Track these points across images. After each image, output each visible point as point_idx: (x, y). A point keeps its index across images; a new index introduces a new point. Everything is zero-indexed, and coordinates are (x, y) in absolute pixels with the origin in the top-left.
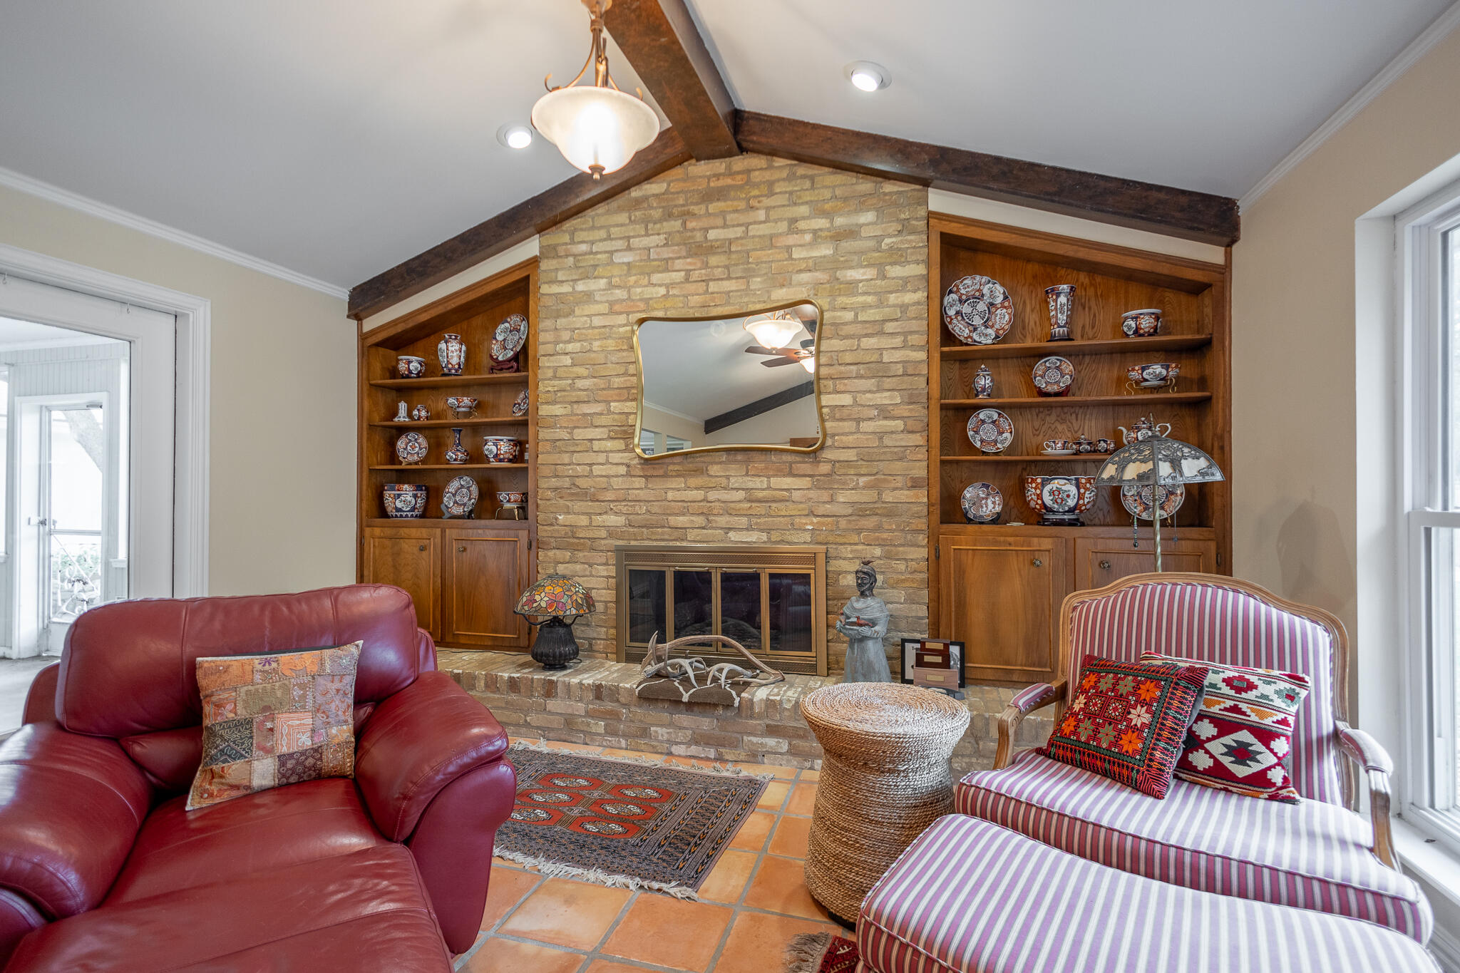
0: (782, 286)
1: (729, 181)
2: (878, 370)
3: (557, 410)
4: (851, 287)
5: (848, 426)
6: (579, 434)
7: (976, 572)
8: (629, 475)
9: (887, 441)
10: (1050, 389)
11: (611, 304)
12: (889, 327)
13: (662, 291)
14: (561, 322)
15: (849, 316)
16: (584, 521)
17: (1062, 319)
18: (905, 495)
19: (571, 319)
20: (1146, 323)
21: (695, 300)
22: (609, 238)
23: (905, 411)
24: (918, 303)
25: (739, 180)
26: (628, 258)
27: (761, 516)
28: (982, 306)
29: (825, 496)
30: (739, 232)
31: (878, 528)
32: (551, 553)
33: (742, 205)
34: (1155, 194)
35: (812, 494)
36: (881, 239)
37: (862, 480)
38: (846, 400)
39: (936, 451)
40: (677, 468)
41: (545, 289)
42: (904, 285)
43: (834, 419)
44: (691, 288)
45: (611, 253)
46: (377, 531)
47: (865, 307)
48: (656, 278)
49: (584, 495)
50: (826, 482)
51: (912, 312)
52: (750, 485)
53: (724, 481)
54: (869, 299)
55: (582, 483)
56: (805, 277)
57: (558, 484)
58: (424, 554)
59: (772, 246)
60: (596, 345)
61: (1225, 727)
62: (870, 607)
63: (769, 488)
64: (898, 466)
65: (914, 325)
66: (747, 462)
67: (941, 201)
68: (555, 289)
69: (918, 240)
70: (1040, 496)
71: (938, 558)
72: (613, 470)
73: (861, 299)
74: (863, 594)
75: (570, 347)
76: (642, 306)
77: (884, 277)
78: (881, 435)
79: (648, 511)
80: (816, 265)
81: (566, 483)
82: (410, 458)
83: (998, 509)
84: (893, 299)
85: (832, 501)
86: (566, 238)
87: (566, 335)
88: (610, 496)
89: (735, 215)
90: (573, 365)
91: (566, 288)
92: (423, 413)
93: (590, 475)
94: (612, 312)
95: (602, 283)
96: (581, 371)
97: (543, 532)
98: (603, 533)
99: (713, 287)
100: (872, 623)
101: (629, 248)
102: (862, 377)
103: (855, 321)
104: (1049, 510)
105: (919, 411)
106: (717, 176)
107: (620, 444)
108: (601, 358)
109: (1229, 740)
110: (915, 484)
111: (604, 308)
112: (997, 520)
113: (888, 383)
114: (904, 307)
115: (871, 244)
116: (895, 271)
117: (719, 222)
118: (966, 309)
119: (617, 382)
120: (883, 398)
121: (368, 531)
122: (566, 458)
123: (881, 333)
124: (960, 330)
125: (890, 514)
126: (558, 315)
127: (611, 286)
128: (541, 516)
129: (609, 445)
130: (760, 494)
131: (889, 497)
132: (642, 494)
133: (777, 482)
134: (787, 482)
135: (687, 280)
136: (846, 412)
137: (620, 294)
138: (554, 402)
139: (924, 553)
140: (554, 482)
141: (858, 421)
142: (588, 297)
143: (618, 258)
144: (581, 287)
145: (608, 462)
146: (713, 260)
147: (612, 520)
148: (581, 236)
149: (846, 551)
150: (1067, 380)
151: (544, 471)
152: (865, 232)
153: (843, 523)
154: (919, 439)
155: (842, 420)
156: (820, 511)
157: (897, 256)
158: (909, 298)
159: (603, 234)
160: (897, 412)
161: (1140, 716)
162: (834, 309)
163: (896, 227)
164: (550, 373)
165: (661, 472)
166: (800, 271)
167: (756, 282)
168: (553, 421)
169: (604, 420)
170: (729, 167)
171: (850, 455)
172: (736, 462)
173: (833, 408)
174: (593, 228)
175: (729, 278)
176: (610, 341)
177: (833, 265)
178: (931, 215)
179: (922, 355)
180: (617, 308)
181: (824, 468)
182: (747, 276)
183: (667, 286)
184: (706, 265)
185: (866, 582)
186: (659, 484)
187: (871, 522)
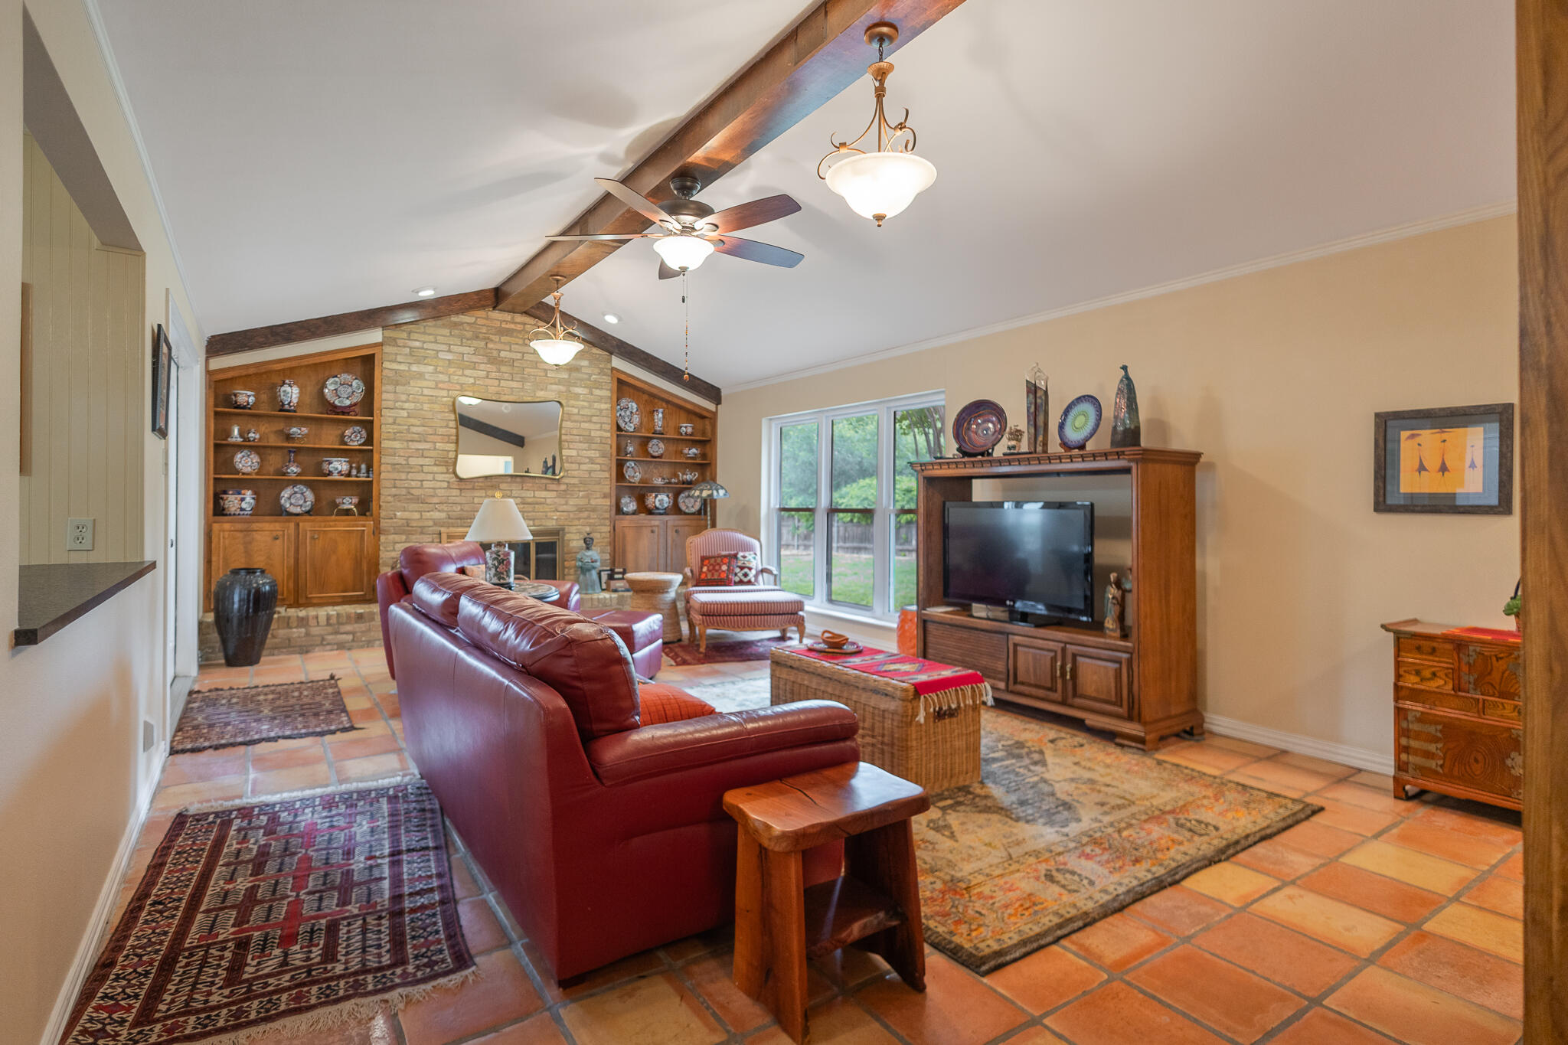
0: (542, 390)
1: (512, 326)
2: (589, 440)
3: (397, 444)
4: (577, 396)
5: (575, 466)
6: (412, 461)
7: (630, 535)
8: (449, 487)
9: (593, 475)
10: (656, 454)
11: (437, 383)
12: (595, 419)
13: (472, 380)
14: (399, 388)
15: (575, 411)
16: (417, 516)
17: (660, 423)
18: (600, 501)
19: (406, 387)
20: (690, 430)
21: (492, 389)
22: (436, 342)
23: (601, 460)
24: (607, 409)
25: (519, 327)
26: (449, 356)
27: (529, 512)
28: (628, 413)
29: (563, 501)
30: (519, 356)
31: (589, 517)
32: (391, 537)
33: (521, 342)
34: (697, 381)
35: (557, 500)
36: (590, 375)
37: (581, 494)
38: (574, 453)
39: (614, 480)
40: (480, 484)
41: (386, 365)
42: (600, 399)
43: (568, 462)
44: (488, 382)
45: (438, 351)
46: (227, 526)
47: (583, 407)
48: (468, 372)
49: (417, 500)
50: (564, 494)
51: (604, 413)
52: (524, 495)
53: (509, 493)
54: (585, 404)
55: (415, 492)
56: (554, 387)
57: (398, 493)
58: (278, 541)
59: (537, 368)
60: (426, 407)
61: (742, 568)
62: (594, 554)
63: (534, 497)
64: (597, 487)
65: (605, 420)
66: (523, 483)
67: (618, 363)
68: (395, 366)
69: (607, 379)
70: (654, 502)
71: (614, 530)
72: (438, 485)
73: (582, 403)
74: (588, 548)
75: (406, 405)
76: (458, 387)
77: (592, 394)
78: (590, 472)
79: (462, 510)
80: (560, 382)
81: (404, 492)
82: (245, 470)
83: (635, 508)
84: (596, 405)
85: (566, 504)
86: (405, 335)
87: (404, 397)
88: (436, 500)
89: (516, 346)
90: (409, 417)
91: (403, 367)
92: (257, 436)
93: (421, 487)
94: (436, 388)
95: (431, 369)
96: (413, 421)
97: (384, 524)
98: (431, 523)
99: (503, 383)
100: (596, 561)
101: (449, 351)
102: (580, 442)
103: (578, 414)
104: (657, 508)
105: (606, 461)
106: (507, 322)
107: (444, 469)
108: (429, 415)
109: (743, 572)
110: (605, 496)
111: (432, 384)
112: (634, 513)
113: (594, 446)
114: (601, 410)
115: (586, 376)
116: (597, 392)
117: (508, 348)
118: (623, 413)
119: (441, 431)
120: (591, 454)
121: (216, 527)
122: (403, 476)
123: (590, 421)
124: (622, 425)
125: (594, 510)
126: (397, 383)
127: (436, 372)
128: (383, 514)
129: (435, 469)
130: (530, 500)
131: (593, 502)
132: (458, 499)
133: (537, 494)
134: (544, 494)
135: (487, 377)
136: (573, 459)
137: (442, 377)
138: (395, 440)
139: (607, 529)
140: (394, 491)
141: (579, 464)
142: (421, 376)
143: (441, 355)
144: (414, 368)
145: (434, 480)
146: (503, 369)
147: (436, 515)
148: (414, 336)
149: (573, 529)
150: (661, 451)
151: (384, 483)
152: (584, 370)
153: (572, 515)
154: (607, 475)
155: (572, 463)
156: (560, 509)
157: (598, 385)
158: (604, 406)
159: (432, 338)
160: (597, 461)
161: (724, 568)
162: (568, 406)
163: (597, 371)
164: (391, 420)
165: (470, 487)
166: (551, 384)
167: (528, 386)
168: (393, 452)
169: (433, 454)
170: (513, 318)
171: (575, 481)
172: (516, 482)
173: (568, 456)
174: (424, 333)
175: (512, 380)
176: (436, 406)
177: (568, 383)
178: (613, 369)
179: (609, 435)
180: (440, 385)
181: (563, 487)
182: (523, 380)
183: (475, 378)
184: (499, 371)
185: (588, 543)
186: (469, 494)
187: (585, 514)
